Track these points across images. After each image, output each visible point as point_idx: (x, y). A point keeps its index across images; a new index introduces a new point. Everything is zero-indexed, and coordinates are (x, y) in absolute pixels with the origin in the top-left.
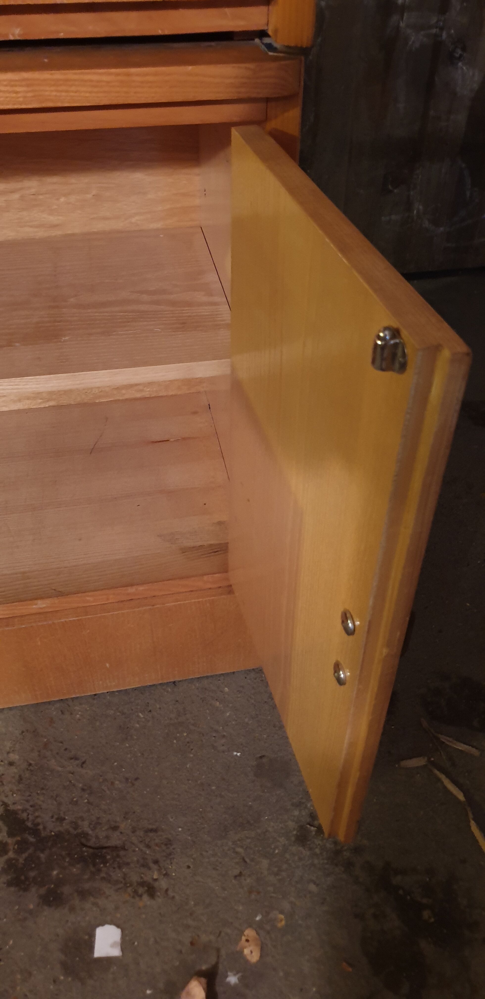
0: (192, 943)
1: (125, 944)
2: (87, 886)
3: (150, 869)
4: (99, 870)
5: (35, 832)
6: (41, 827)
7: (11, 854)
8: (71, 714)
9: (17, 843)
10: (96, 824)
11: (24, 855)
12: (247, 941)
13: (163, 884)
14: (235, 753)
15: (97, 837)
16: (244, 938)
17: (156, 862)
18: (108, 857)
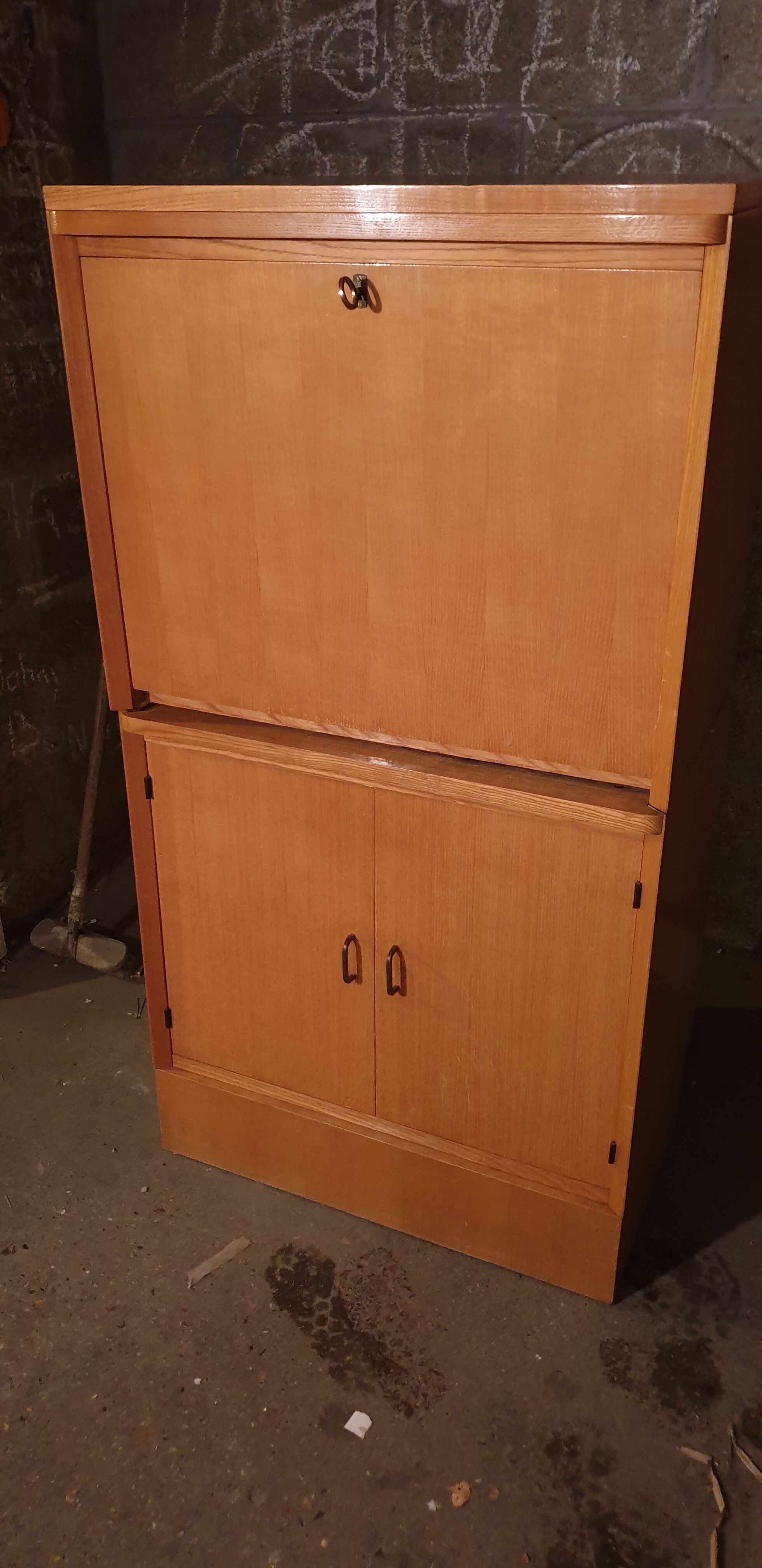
0: (418, 1465)
1: (369, 1432)
2: (366, 1381)
3: (417, 1397)
4: (380, 1375)
5: (351, 1324)
6: (356, 1322)
7: (326, 1328)
8: (425, 1255)
9: (334, 1323)
10: (397, 1343)
11: (336, 1334)
12: (459, 1489)
13: (422, 1413)
14: (537, 1356)
15: (392, 1353)
16: (457, 1486)
17: (425, 1396)
18: (392, 1371)
